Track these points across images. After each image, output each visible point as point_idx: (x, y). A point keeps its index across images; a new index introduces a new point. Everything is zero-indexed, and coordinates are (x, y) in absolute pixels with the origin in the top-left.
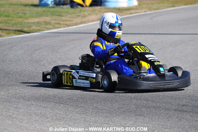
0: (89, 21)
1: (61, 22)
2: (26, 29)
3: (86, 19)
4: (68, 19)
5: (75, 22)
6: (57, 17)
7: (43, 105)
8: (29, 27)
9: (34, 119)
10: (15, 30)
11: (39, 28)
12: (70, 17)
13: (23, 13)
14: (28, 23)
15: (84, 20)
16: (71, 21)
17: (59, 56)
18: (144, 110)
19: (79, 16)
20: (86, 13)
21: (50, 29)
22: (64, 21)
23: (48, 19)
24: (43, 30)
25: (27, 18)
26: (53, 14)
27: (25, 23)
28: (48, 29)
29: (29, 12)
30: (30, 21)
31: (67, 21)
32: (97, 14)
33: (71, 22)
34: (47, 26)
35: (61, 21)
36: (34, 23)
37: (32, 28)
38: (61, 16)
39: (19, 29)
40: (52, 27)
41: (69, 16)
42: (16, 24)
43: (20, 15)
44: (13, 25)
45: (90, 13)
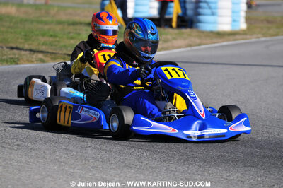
0: (173, 48)
3: (169, 44)
7: (104, 148)
9: (92, 165)
10: (65, 54)
13: (76, 33)
15: (165, 45)
18: (256, 159)
20: (169, 37)
32: (185, 39)
42: (65, 46)
43: (72, 34)
44: (61, 48)
45: (175, 36)
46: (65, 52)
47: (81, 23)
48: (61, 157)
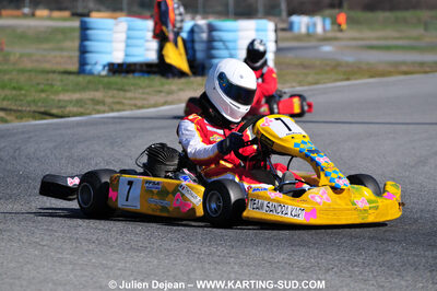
1: (126, 101)
2: (54, 111)
3: (175, 97)
4: (137, 95)
5: (152, 102)
6: (115, 92)
7: (101, 227)
8: (61, 107)
9: (86, 248)
10: (34, 112)
11: (82, 110)
12: (143, 93)
13: (48, 84)
14: (59, 101)
15: (170, 98)
16: (144, 99)
17: (126, 152)
19: (160, 92)
20: (174, 87)
21: (104, 112)
22: (131, 99)
23: (98, 95)
24: (90, 114)
25: (57, 93)
26: (108, 87)
27: (53, 100)
28: (99, 112)
29: (59, 83)
30: (61, 97)
31: (136, 99)
33: (145, 102)
34: (98, 107)
35: (125, 99)
36: (71, 102)
37: (68, 109)
38: (125, 91)
39: (42, 110)
40: (107, 108)
41: (140, 91)
42: (34, 101)
43: (42, 87)
44: (29, 104)
45: (181, 87)
46: (34, 108)
47: (54, 72)
48: (42, 240)
